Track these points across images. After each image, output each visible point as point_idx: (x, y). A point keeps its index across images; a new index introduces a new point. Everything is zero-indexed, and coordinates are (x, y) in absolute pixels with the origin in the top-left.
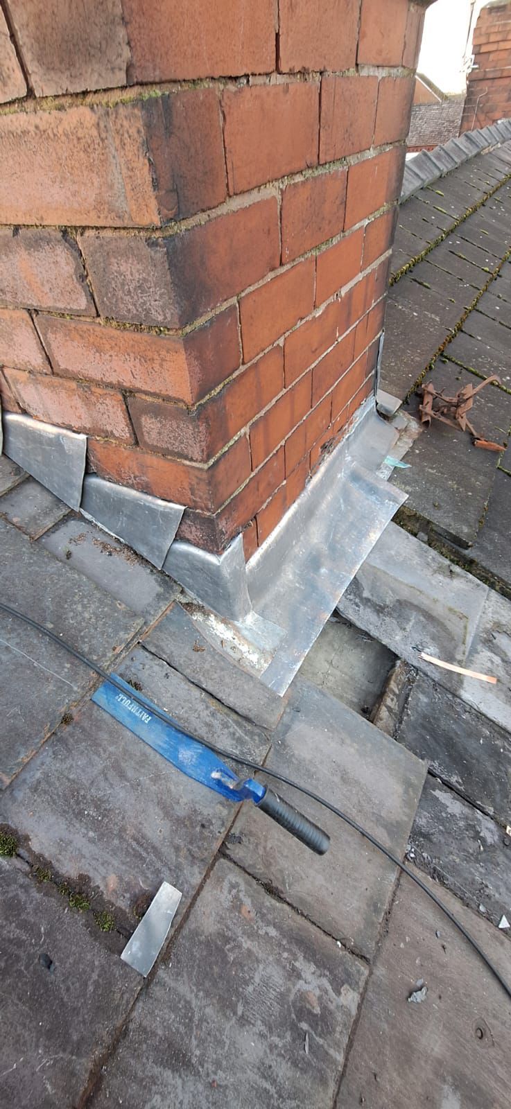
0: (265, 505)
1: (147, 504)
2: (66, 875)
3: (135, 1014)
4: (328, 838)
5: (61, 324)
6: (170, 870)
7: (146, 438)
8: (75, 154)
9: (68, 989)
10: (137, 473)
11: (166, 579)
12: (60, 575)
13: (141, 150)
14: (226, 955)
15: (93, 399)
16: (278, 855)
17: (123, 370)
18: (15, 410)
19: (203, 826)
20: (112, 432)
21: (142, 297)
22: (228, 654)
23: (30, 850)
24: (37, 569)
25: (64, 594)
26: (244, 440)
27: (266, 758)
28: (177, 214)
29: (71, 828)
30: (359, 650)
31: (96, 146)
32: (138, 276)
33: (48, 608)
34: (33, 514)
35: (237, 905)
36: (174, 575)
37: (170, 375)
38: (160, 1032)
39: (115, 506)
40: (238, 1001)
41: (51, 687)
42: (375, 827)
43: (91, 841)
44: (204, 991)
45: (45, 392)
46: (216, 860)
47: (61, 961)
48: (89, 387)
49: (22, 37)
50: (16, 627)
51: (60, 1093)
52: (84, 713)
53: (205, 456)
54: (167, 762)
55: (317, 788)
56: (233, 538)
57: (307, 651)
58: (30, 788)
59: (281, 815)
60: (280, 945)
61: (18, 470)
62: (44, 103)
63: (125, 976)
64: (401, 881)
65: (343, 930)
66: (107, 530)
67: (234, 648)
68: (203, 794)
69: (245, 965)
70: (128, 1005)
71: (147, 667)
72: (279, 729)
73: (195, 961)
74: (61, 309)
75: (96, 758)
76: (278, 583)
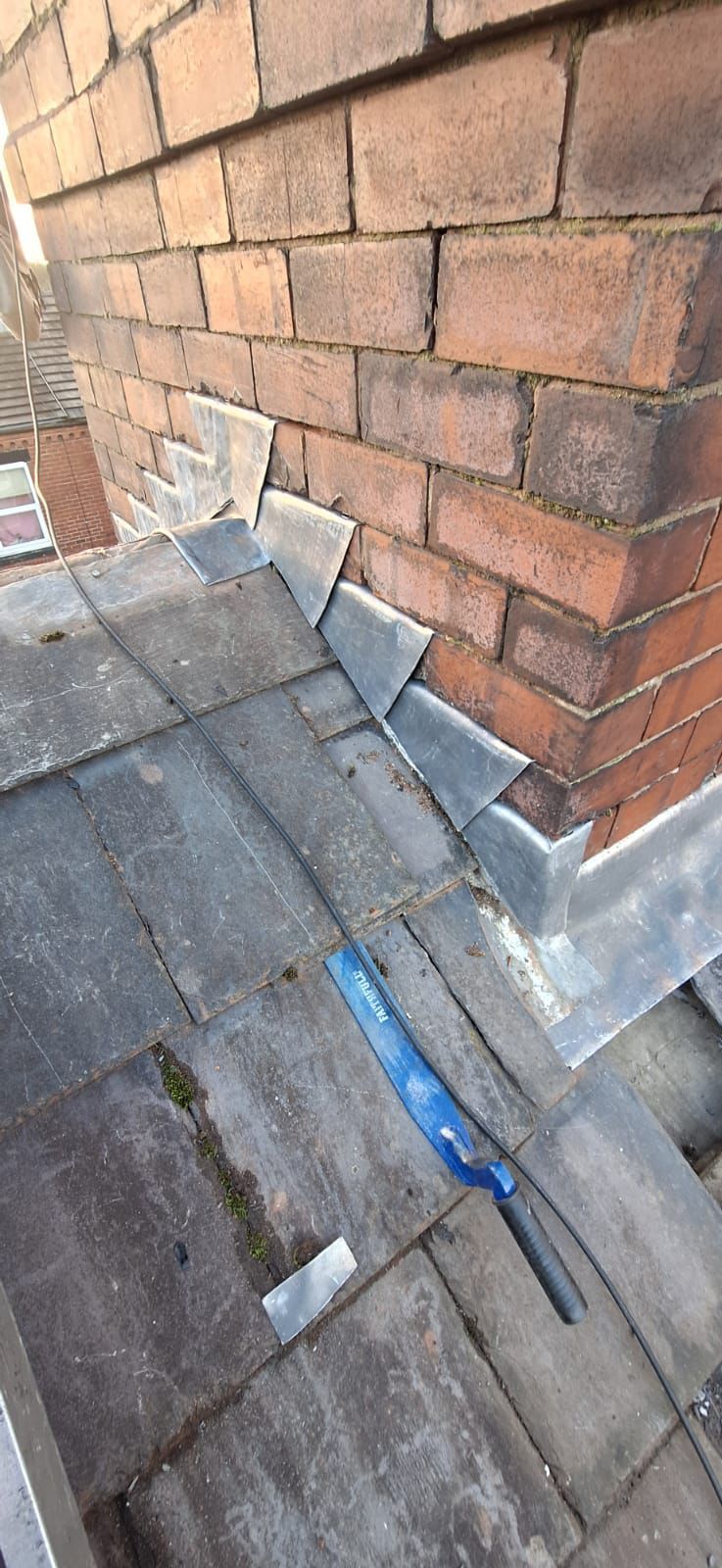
0: (638, 793)
1: (479, 740)
2: (232, 1162)
3: (255, 1382)
4: (585, 1305)
5: (464, 489)
6: (352, 1225)
7: (516, 656)
8: (584, 287)
9: (194, 1301)
10: (482, 697)
11: (462, 846)
12: (335, 794)
13: (682, 293)
14: (387, 1383)
15: (465, 589)
16: (496, 1287)
17: (522, 562)
18: (354, 579)
19: (410, 1192)
20: (471, 636)
21: (595, 476)
22: (512, 977)
23: (203, 1111)
24: (312, 776)
25: (334, 819)
26: (649, 695)
27: (522, 1144)
28: (692, 379)
29: (254, 1108)
30: (706, 1057)
31: (618, 282)
32: (601, 448)
33: (310, 828)
34: (327, 708)
35: (421, 1324)
36: (475, 845)
37: (590, 583)
38: (277, 1425)
39: (432, 729)
40: (385, 1454)
41: (285, 927)
42: (655, 1332)
43: (273, 1137)
44: (346, 1411)
45: (404, 567)
46: (412, 1246)
47: (197, 1263)
48: (465, 574)
49: (575, 148)
50: (268, 837)
51: (149, 1419)
52: (310, 976)
53: (592, 702)
54: (390, 1085)
55: (582, 1226)
56: (579, 823)
57: (627, 1022)
58: (226, 1037)
59: (526, 1235)
60: (462, 1416)
61: (327, 650)
62: (567, 227)
63: (259, 1327)
64: (673, 1440)
65: (559, 1454)
66: (406, 757)
67: (522, 973)
68: (422, 1150)
69: (407, 1412)
70: (252, 1365)
71: (402, 950)
72: (553, 1114)
73: (345, 1364)
74: (474, 471)
75: (308, 1037)
76: (613, 909)
